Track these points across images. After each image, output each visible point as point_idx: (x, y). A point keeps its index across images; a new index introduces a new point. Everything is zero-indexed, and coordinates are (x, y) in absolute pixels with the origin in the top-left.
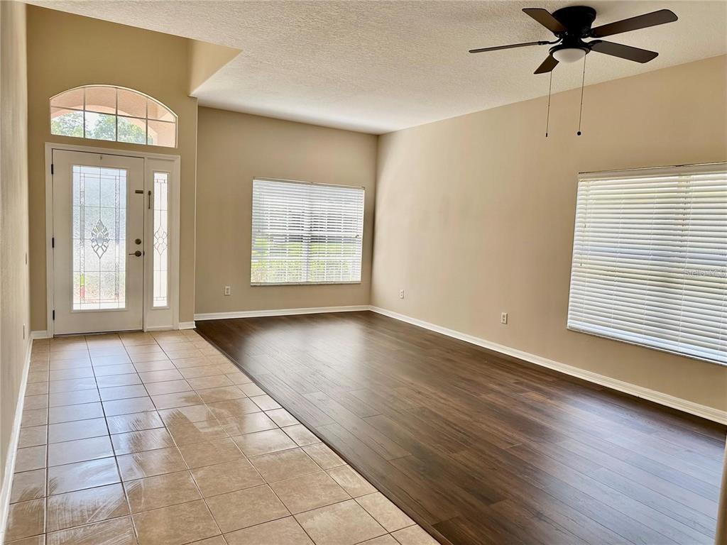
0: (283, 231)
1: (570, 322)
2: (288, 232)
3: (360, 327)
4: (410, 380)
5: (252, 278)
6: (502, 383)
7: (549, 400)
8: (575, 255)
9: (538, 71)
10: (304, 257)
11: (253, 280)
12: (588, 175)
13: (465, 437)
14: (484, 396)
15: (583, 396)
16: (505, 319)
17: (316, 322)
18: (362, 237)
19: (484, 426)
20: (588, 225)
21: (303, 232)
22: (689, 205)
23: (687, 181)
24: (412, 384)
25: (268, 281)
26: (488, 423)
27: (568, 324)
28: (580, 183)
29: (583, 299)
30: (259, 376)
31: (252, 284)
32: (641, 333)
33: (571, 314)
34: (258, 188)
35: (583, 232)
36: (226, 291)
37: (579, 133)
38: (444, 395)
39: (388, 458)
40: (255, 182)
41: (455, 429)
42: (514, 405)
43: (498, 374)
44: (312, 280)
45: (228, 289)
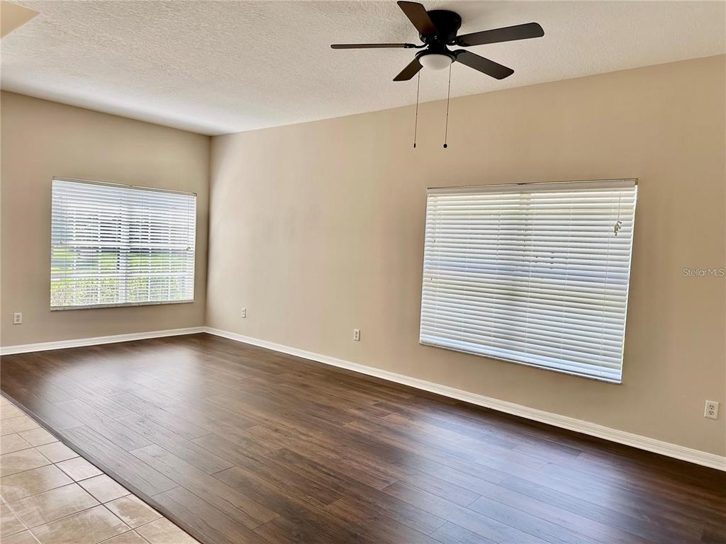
0: (95, 243)
1: (422, 337)
2: (99, 244)
3: (197, 353)
4: (263, 415)
5: (51, 301)
6: (361, 407)
7: (411, 422)
8: (425, 270)
9: (397, 79)
10: (121, 273)
11: (54, 303)
12: (436, 190)
13: (336, 481)
14: (347, 425)
15: (441, 412)
16: (358, 335)
17: (140, 351)
18: (194, 249)
19: (354, 464)
20: (437, 240)
21: (119, 244)
22: (529, 222)
23: (527, 199)
24: (267, 420)
25: (74, 304)
26: (359, 459)
27: (420, 338)
28: (429, 199)
29: (434, 313)
30: (67, 430)
31: (52, 309)
32: (490, 345)
33: (423, 328)
34: (59, 190)
35: (433, 246)
36: (15, 319)
37: (445, 146)
38: (304, 430)
39: (251, 525)
40: (55, 183)
41: (323, 472)
42: (379, 432)
43: (355, 395)
44: (133, 300)
45: (18, 316)
